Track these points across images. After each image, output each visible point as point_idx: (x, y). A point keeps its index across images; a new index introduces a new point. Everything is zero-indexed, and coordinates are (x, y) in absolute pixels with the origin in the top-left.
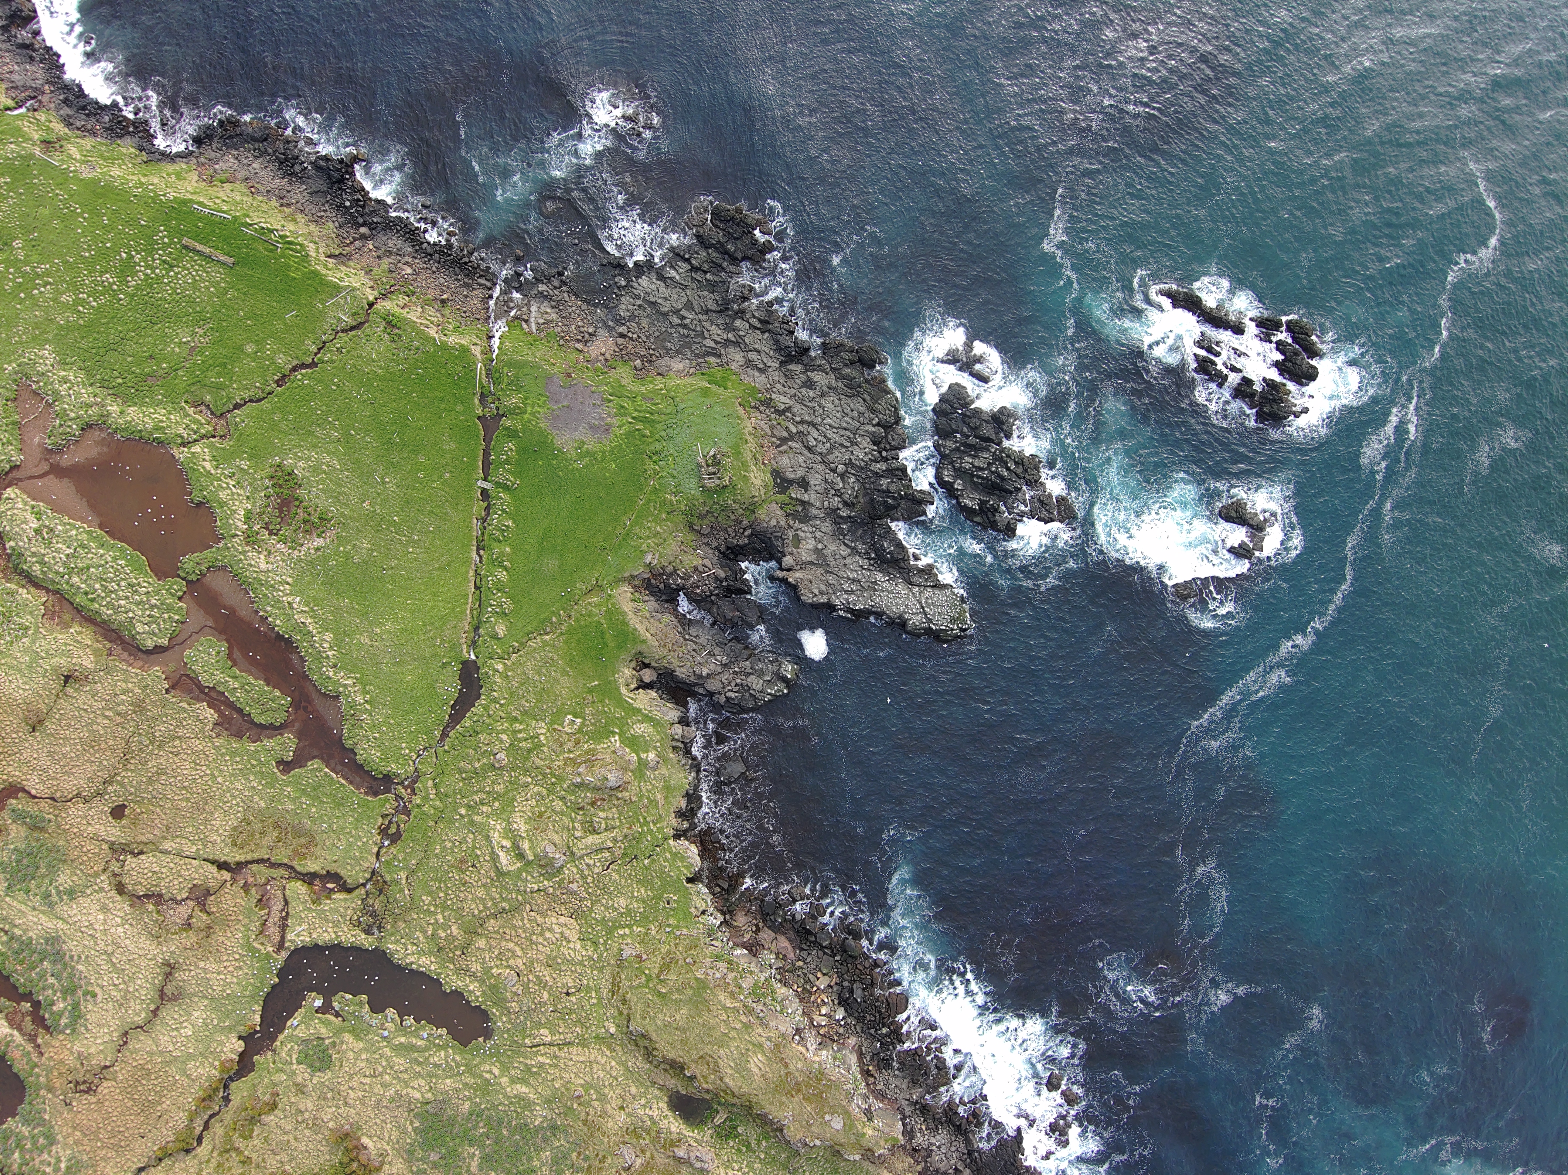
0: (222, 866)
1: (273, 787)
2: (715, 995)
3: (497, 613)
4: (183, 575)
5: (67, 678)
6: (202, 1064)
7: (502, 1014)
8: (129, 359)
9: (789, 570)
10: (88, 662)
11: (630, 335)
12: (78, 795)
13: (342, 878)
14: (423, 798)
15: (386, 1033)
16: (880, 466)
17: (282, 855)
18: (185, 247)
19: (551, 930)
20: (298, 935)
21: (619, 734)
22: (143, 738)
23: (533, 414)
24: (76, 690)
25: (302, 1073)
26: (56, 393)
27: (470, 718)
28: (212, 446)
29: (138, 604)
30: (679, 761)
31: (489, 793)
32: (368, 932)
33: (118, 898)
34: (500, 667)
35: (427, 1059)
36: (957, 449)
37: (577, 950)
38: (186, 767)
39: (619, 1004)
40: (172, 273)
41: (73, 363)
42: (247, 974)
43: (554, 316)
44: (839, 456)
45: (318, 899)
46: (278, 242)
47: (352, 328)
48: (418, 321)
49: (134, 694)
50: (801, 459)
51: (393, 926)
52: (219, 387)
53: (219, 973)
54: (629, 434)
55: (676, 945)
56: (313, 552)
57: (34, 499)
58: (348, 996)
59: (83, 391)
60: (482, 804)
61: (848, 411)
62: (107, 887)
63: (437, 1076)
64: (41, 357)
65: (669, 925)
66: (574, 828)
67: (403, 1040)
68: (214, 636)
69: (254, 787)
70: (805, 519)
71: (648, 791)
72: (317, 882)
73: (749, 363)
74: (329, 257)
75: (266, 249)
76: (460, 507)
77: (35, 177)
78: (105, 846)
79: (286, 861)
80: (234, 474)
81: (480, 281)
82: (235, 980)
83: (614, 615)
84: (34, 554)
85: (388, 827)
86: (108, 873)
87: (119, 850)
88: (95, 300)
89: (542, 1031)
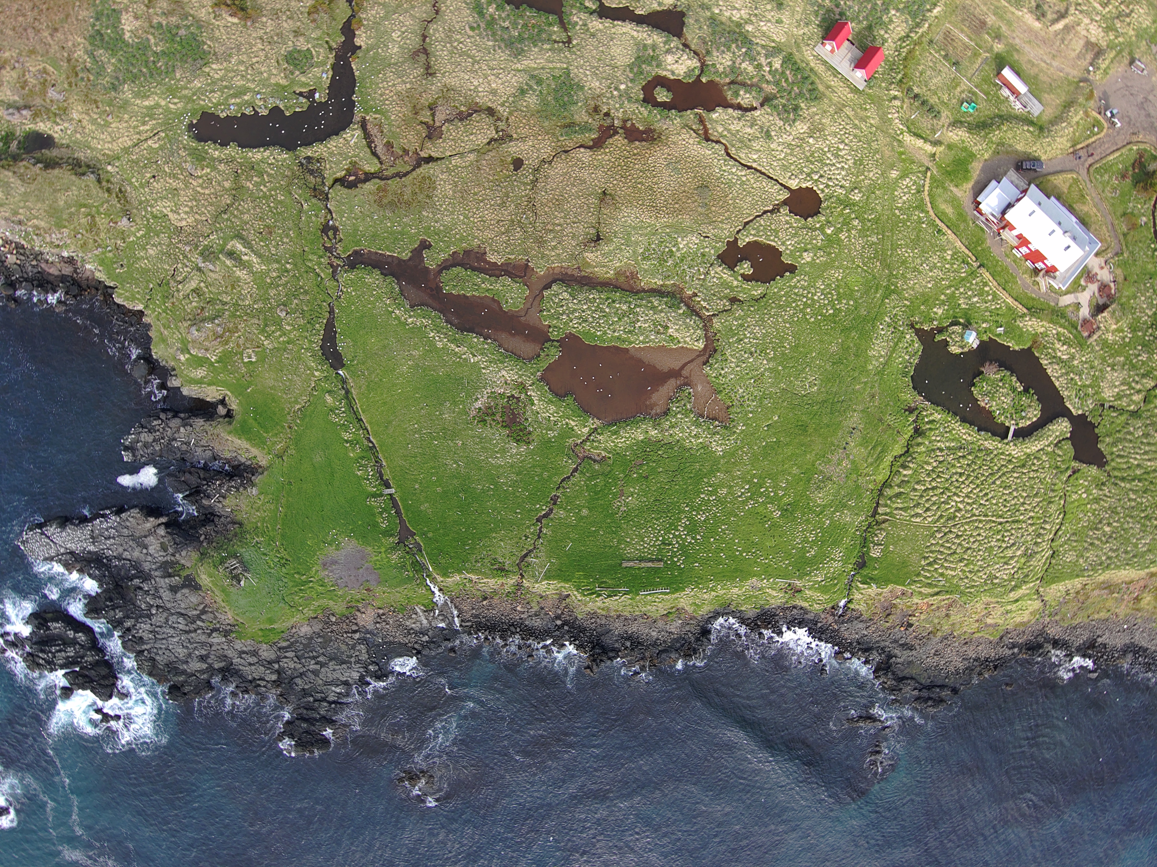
0: (430, 159)
2: (47, 222)
3: (337, 409)
4: (555, 343)
5: (599, 239)
6: (375, 18)
7: (188, 145)
8: (661, 470)
9: (158, 525)
10: (589, 256)
11: (350, 635)
12: (550, 163)
13: (345, 187)
14: (321, 263)
15: (259, 97)
16: (128, 624)
17: (394, 184)
18: (660, 560)
19: (186, 213)
20: (353, 136)
22: (527, 222)
23: (380, 553)
24: (588, 234)
25: (302, 44)
26: (698, 425)
27: (319, 331)
28: (578, 436)
29: (575, 310)
31: (278, 286)
32: (308, 159)
33: (490, 104)
34: (317, 374)
35: (222, 92)
37: (164, 207)
38: (488, 215)
39: (112, 187)
40: (661, 539)
41: (698, 450)
42: (375, 93)
43: (407, 623)
44: (159, 619)
45: (354, 166)
47: (526, 555)
49: (547, 249)
50: (183, 605)
51: (293, 169)
52: (592, 478)
53: (394, 85)
54: (309, 569)
55: (95, 241)
56: (479, 396)
57: (683, 347)
58: (298, 109)
59: (681, 435)
60: (279, 277)
62: (500, 108)
63: (208, 85)
64: (721, 444)
65: (110, 251)
66: (207, 287)
67: (246, 98)
68: (514, 311)
69: (437, 222)
70: (164, 565)
71: (174, 333)
72: (362, 177)
73: (254, 653)
75: (605, 582)
76: (398, 469)
77: (789, 564)
78: (515, 136)
79: (389, 181)
80: (555, 425)
81: (470, 624)
82: (380, 86)
83: (260, 443)
84: (661, 311)
86: (504, 119)
87: (505, 138)
88: (703, 498)
89: (157, 145)
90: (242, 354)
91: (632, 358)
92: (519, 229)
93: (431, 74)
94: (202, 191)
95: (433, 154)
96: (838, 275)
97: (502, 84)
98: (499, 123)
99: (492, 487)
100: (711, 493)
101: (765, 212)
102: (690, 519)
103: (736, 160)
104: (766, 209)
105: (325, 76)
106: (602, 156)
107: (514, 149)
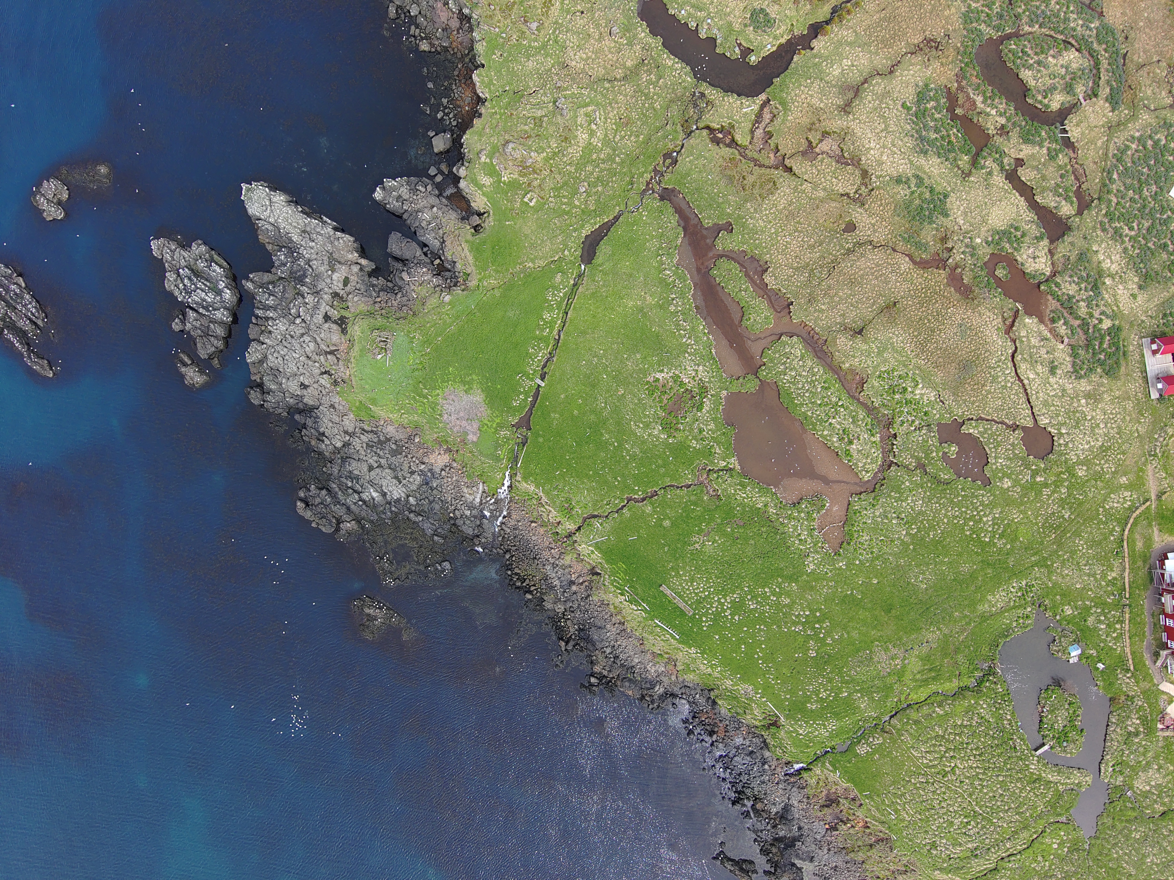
0: (788, 169)
1: (739, 215)
3: (557, 290)
4: (757, 380)
5: (860, 332)
6: (843, 37)
7: (628, 11)
8: (753, 542)
9: (357, 263)
10: (842, 339)
11: (417, 462)
12: (875, 247)
13: (710, 138)
14: (642, 177)
15: (709, 21)
17: (745, 166)
18: (692, 609)
19: (582, 58)
20: (750, 106)
22: (817, 274)
24: (855, 322)
25: (773, 11)
27: (596, 223)
28: (713, 463)
29: (794, 369)
30: (469, 152)
31: (597, 166)
32: (703, 95)
33: (868, 168)
34: (566, 252)
37: (568, 40)
38: (794, 246)
40: (707, 593)
41: (794, 552)
42: (793, 89)
43: (465, 490)
44: (297, 329)
45: (730, 128)
47: (595, 516)
48: (551, 508)
50: (322, 335)
51: (685, 93)
52: (695, 502)
54: (434, 388)
56: (665, 370)
57: (850, 466)
58: (728, 54)
59: (791, 529)
60: (603, 160)
62: (874, 177)
64: (815, 564)
67: (699, 13)
68: (749, 332)
69: (752, 218)
70: (335, 295)
71: (493, 136)
72: (727, 140)
75: (637, 588)
76: (561, 371)
78: (866, 206)
79: (743, 161)
80: (702, 439)
82: (802, 87)
83: (482, 267)
85: (671, 164)
86: (870, 187)
87: (858, 202)
90: (527, 193)
92: (807, 275)
93: (845, 111)
94: (606, 52)
95: (794, 168)
96: (1016, 516)
97: (891, 162)
98: (863, 188)
99: (616, 444)
100: (774, 593)
101: (1002, 423)
102: (742, 599)
103: (1015, 366)
104: (1007, 421)
105: (769, 46)
106: (918, 277)
107: (858, 215)
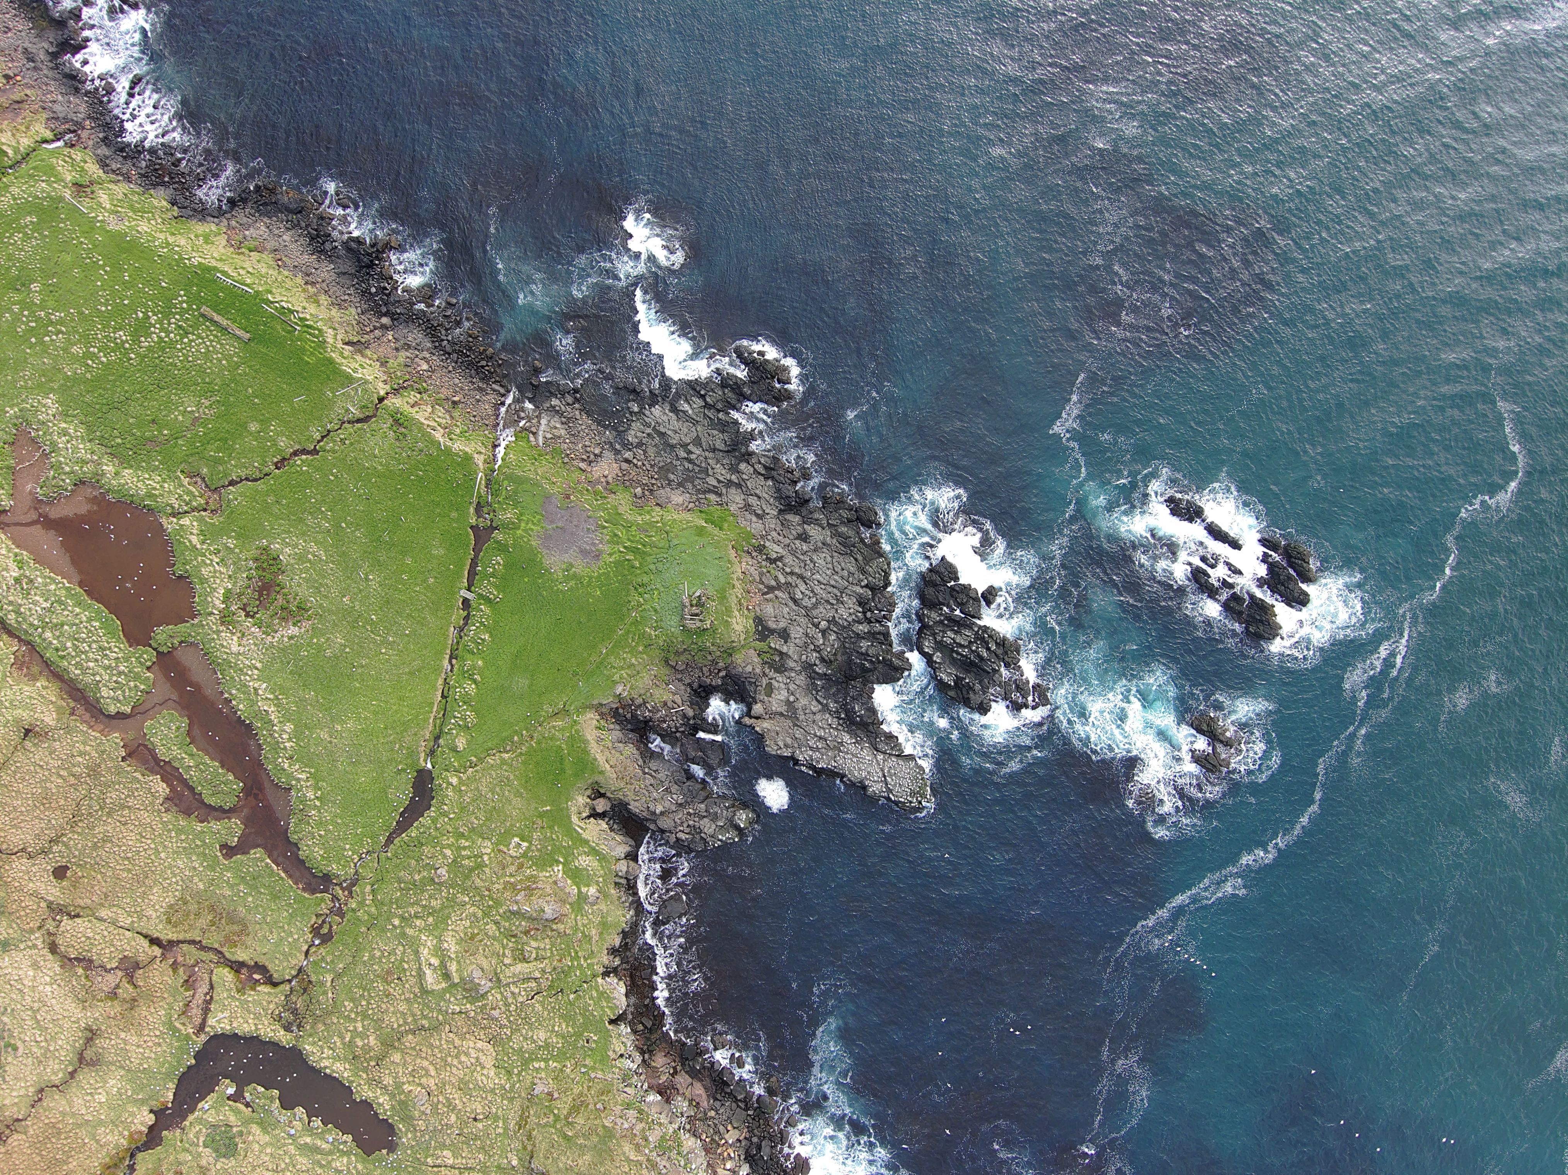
1: (214, 870)
2: (620, 1146)
3: (459, 725)
4: (154, 645)
5: (28, 732)
6: (112, 1131)
7: (408, 1130)
8: (131, 420)
9: (757, 718)
10: (49, 718)
11: (635, 461)
13: (268, 971)
14: (359, 903)
15: (293, 1132)
16: (862, 628)
17: (213, 939)
18: (203, 316)
19: (467, 1054)
20: (219, 1022)
21: (563, 864)
22: (94, 803)
23: (526, 531)
24: (35, 745)
25: (207, 1156)
26: (54, 444)
27: (417, 828)
28: (201, 520)
29: (106, 668)
30: (620, 898)
31: (424, 907)
32: (287, 1028)
33: (50, 956)
34: (454, 781)
35: (329, 1163)
36: (941, 622)
37: (490, 1077)
38: (131, 839)
39: (525, 1138)
40: (186, 340)
41: (74, 416)
42: (165, 1051)
43: (563, 432)
44: (824, 611)
45: (243, 988)
46: (296, 324)
47: (359, 421)
48: (426, 422)
49: (91, 758)
50: (786, 610)
51: (312, 1027)
52: (217, 461)
53: (138, 1046)
54: (618, 563)
55: (589, 1088)
56: (286, 639)
57: (18, 547)
58: (261, 1089)
59: (81, 446)
60: (417, 917)
61: (838, 568)
62: (39, 943)
64: (44, 406)
65: (585, 1066)
66: (504, 955)
67: (308, 1140)
68: (176, 710)
69: (195, 868)
70: (781, 669)
71: (584, 925)
72: (244, 971)
73: (747, 507)
74: (346, 344)
75: (283, 330)
76: (440, 614)
77: (63, 221)
78: (43, 904)
79: (216, 946)
80: (219, 552)
81: (494, 386)
82: (153, 1056)
83: (577, 742)
84: (11, 603)
85: (321, 926)
86: (43, 931)
87: (56, 910)
88: (105, 356)
89: (445, 1153)
90: (524, 855)
91: (80, 572)
92: (108, 801)
93: (91, 1031)
94: (431, 1068)
95: (146, 944)
97: (21, 968)
98: (52, 928)
100: (94, 356)
102: (136, 341)
105: (207, 1107)
107: (54, 891)
